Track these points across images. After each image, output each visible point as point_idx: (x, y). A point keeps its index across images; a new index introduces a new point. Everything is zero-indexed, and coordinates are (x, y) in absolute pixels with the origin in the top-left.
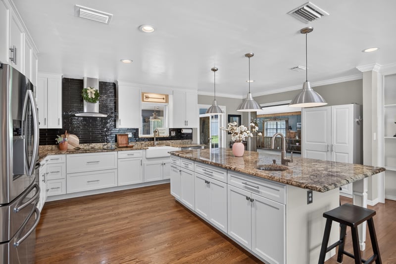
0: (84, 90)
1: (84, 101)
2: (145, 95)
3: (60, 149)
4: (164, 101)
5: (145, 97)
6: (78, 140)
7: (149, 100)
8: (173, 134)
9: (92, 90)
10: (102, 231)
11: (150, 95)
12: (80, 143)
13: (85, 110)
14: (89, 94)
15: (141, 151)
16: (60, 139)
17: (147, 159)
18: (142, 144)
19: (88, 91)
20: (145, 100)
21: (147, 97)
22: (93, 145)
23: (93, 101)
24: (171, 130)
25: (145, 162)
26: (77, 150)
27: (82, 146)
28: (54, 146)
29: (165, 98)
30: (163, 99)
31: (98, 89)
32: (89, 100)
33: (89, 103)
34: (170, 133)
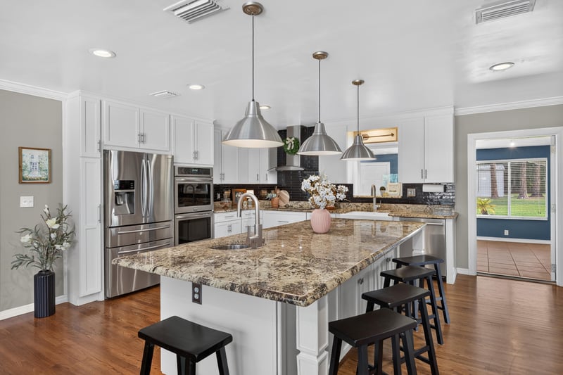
1: (287, 154)
2: (362, 133)
3: (273, 205)
6: (289, 197)
7: (370, 140)
8: (411, 193)
11: (370, 133)
12: (290, 200)
13: (288, 164)
18: (357, 207)
21: (366, 137)
22: (302, 203)
24: (406, 187)
29: (395, 133)
30: (392, 135)
31: (300, 138)
32: (289, 152)
33: (290, 156)
34: (405, 191)
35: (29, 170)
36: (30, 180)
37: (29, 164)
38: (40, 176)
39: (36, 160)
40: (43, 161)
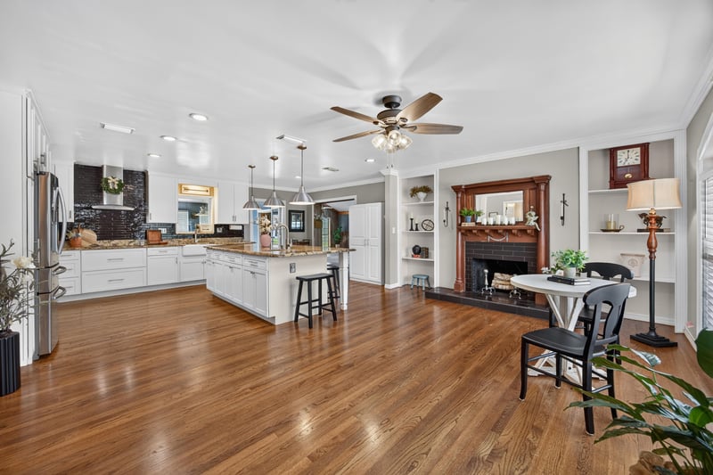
0: (103, 180)
1: (105, 193)
3: (71, 245)
4: (208, 193)
5: (183, 189)
7: (189, 192)
8: (220, 231)
9: (114, 180)
11: (189, 187)
13: (105, 203)
14: (110, 184)
16: (72, 234)
17: (184, 256)
19: (109, 181)
20: (183, 192)
21: (186, 189)
22: (116, 242)
23: (116, 192)
24: (216, 226)
25: (182, 260)
26: (94, 247)
27: (98, 243)
29: (209, 190)
30: (207, 191)
31: (122, 179)
32: (109, 191)
33: (109, 195)
34: (216, 230)
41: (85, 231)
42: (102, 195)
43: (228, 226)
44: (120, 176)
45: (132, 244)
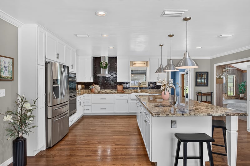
0: (101, 63)
1: (101, 68)
2: (133, 62)
3: (92, 92)
4: (145, 65)
5: (133, 64)
6: (99, 88)
7: (136, 65)
8: (151, 85)
9: (104, 63)
10: (96, 129)
11: (136, 62)
12: (100, 89)
13: (101, 73)
14: (103, 65)
15: (127, 95)
16: (91, 87)
17: (131, 99)
18: (131, 91)
19: (102, 63)
20: (133, 65)
21: (134, 64)
22: (106, 90)
23: (105, 68)
24: (150, 83)
25: (130, 101)
26: (99, 93)
27: (101, 91)
28: (89, 90)
29: (146, 63)
30: (145, 64)
31: (107, 62)
32: (103, 68)
33: (103, 69)
34: (149, 85)
35: (3, 71)
36: (4, 78)
37: (3, 67)
38: (9, 76)
39: (7, 65)
40: (10, 66)
41: (96, 85)
42: (101, 69)
43: (156, 83)
44: (107, 61)
45: (112, 92)
